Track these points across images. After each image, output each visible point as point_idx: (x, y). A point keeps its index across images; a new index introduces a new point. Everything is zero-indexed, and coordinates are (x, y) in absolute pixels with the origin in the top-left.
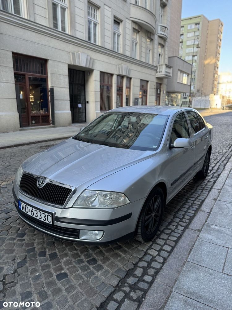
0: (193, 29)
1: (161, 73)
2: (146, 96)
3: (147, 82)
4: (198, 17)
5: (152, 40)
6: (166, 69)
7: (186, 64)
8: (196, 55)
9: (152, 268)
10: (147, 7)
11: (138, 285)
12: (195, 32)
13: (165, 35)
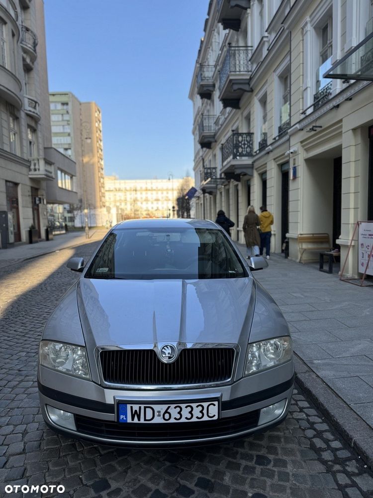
0: (58, 110)
2: (17, 209)
3: (16, 184)
4: (65, 94)
5: (16, 118)
6: (45, 166)
7: (67, 161)
8: (70, 149)
10: (6, 65)
12: (62, 115)
13: (37, 114)
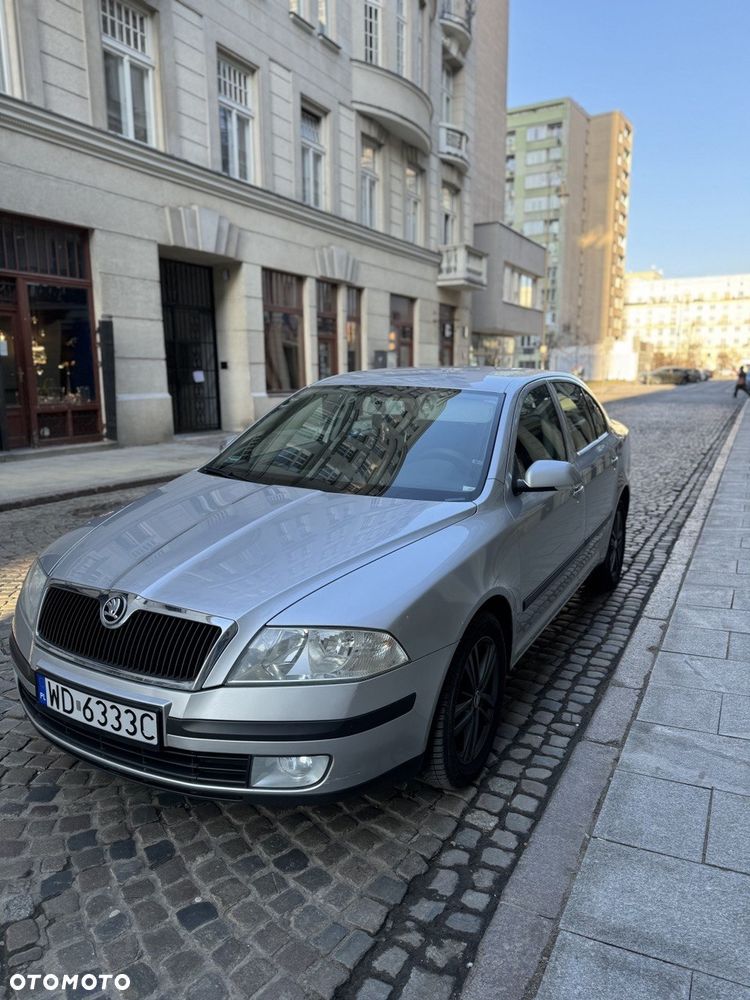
0: (542, 140)
1: (452, 275)
2: (410, 346)
3: (412, 300)
4: (557, 105)
5: (421, 172)
6: (468, 261)
7: (527, 246)
8: (557, 220)
9: (486, 868)
10: (404, 70)
11: (448, 923)
12: (548, 150)
13: (462, 158)
